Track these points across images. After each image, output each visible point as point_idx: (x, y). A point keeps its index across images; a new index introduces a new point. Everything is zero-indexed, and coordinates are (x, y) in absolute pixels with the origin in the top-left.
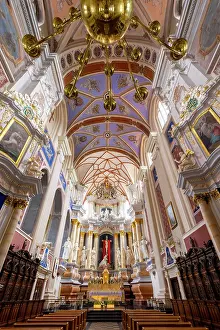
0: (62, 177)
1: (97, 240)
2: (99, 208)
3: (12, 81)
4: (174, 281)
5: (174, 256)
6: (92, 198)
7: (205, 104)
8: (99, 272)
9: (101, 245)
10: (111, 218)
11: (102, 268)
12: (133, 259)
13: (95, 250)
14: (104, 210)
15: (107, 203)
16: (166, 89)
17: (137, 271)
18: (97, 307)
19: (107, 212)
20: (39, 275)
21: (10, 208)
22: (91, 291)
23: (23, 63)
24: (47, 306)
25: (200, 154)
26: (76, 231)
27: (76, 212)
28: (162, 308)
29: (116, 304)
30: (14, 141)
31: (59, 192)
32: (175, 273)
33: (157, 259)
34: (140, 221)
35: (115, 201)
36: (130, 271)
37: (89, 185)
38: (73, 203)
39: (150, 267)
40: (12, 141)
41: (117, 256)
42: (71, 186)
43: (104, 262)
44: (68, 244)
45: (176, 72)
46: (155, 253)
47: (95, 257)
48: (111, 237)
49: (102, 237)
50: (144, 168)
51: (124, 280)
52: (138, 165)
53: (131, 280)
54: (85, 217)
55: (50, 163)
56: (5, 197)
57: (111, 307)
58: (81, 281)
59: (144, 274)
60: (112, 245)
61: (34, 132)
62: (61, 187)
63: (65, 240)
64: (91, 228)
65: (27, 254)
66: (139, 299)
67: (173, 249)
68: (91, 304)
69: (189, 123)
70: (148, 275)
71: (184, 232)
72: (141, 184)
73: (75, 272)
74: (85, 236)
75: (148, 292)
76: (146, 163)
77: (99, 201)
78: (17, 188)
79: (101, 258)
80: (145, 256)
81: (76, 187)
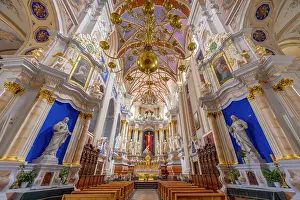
0: (114, 90)
1: (141, 135)
2: (143, 112)
3: (76, 24)
4: (195, 163)
5: (197, 147)
6: (138, 103)
7: (221, 50)
8: (143, 157)
9: (145, 138)
10: (153, 119)
11: (145, 154)
12: (168, 149)
13: (140, 142)
14: (147, 112)
15: (150, 107)
16: (197, 29)
17: (171, 157)
18: (141, 180)
19: (149, 114)
20: (100, 160)
21: (83, 119)
22: (136, 170)
23: (83, 7)
24: (106, 179)
25: (214, 84)
26: (125, 129)
27: (125, 115)
28: (186, 180)
29: (155, 178)
30: (82, 73)
31: (112, 101)
32: (196, 159)
33: (186, 149)
34: (175, 123)
35: (156, 106)
36: (166, 157)
37: (135, 94)
38: (123, 108)
39: (180, 154)
40: (81, 72)
41: (157, 147)
42: (121, 95)
43: (147, 150)
44: (119, 138)
45: (205, 18)
46: (184, 145)
47: (140, 147)
48: (152, 133)
49: (146, 133)
50: (180, 83)
51: (162, 162)
52: (176, 80)
53: (166, 163)
54: (132, 118)
55: (105, 80)
56: (79, 113)
57: (151, 180)
58: (129, 163)
59: (176, 158)
60: (153, 139)
61: (94, 63)
62: (113, 97)
63: (117, 135)
64: (137, 126)
65: (91, 146)
66: (172, 175)
67: (197, 143)
68: (137, 178)
69: (210, 61)
70: (179, 159)
71: (204, 133)
72: (177, 95)
73: (124, 157)
74: (132, 132)
75: (178, 170)
76: (181, 79)
77: (143, 106)
78: (86, 106)
79: (144, 148)
80: (178, 146)
81: (125, 96)
